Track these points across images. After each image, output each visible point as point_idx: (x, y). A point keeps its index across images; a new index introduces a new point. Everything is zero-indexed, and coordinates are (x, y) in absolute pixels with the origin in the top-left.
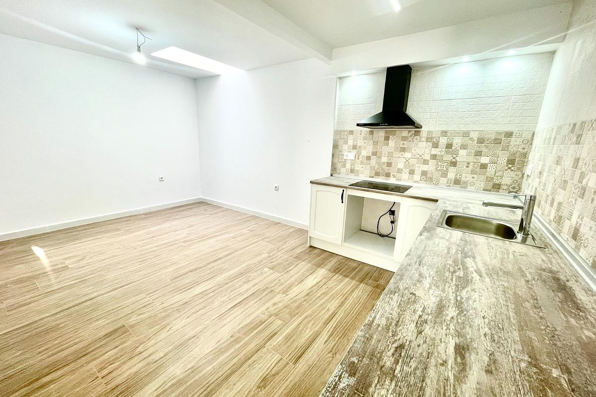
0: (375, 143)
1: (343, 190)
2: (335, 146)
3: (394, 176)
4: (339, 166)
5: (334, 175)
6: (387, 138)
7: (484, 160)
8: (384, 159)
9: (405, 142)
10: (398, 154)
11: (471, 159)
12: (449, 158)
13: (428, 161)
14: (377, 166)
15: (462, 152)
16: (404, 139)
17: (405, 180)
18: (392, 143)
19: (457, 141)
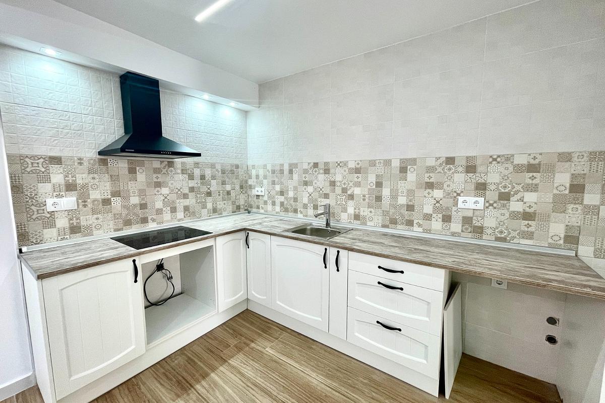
0: (114, 179)
2: (17, 188)
3: (154, 220)
4: (33, 228)
5: (24, 249)
6: (132, 171)
7: (228, 187)
8: (135, 200)
9: (159, 176)
10: (151, 191)
11: (220, 188)
12: (204, 189)
13: (188, 194)
14: (125, 212)
15: (214, 182)
16: (157, 171)
17: (168, 221)
18: (141, 177)
19: (208, 173)
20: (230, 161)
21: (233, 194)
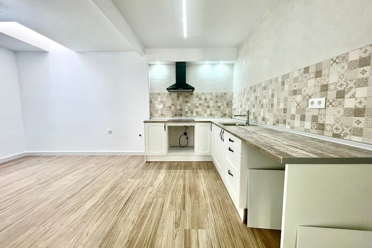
0: (173, 99)
1: (165, 124)
2: (151, 102)
3: (184, 115)
4: (154, 113)
5: (151, 118)
6: (178, 97)
7: (219, 104)
8: (178, 107)
9: (187, 98)
10: (184, 104)
11: (215, 104)
12: (206, 104)
13: (198, 106)
14: (175, 111)
15: (211, 102)
16: (187, 97)
17: (189, 117)
18: (181, 99)
19: (208, 97)
20: (220, 91)
21: (222, 108)
